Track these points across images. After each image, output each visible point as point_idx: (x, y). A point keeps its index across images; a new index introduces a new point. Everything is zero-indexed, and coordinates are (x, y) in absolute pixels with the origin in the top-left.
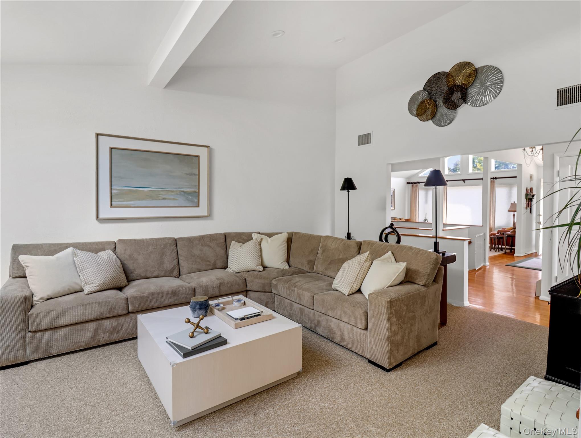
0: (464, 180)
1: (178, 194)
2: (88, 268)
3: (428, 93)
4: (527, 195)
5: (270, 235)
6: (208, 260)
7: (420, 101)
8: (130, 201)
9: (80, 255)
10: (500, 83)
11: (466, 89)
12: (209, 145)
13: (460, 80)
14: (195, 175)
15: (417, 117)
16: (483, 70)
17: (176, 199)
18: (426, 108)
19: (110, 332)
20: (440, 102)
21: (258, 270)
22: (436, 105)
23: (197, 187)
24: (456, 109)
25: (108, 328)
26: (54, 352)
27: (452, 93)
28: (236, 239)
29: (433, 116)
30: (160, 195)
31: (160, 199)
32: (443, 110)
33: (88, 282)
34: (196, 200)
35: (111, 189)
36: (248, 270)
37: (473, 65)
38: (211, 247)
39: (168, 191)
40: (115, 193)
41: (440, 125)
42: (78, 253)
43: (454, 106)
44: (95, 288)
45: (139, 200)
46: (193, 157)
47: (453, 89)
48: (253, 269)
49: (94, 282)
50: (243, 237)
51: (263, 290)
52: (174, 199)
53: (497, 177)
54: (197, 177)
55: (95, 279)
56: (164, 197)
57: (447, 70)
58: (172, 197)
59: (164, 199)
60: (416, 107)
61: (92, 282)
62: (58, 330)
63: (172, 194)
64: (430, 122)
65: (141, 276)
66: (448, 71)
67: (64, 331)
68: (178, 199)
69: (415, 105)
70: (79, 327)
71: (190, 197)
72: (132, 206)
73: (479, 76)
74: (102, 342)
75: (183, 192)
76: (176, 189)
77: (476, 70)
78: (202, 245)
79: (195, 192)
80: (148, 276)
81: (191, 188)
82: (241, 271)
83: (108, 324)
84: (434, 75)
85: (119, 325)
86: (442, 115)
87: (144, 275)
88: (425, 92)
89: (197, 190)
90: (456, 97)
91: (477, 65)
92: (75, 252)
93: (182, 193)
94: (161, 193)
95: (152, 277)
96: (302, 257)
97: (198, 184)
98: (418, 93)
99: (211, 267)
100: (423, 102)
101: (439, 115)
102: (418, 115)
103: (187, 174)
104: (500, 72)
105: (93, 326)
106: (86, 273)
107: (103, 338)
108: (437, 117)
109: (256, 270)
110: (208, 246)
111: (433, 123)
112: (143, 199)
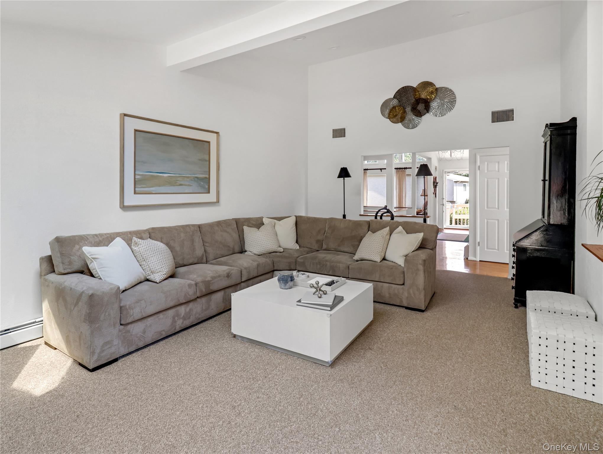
0: (381, 169)
1: (192, 180)
2: (152, 257)
3: (399, 101)
4: (434, 183)
5: (280, 219)
6: (228, 245)
7: (392, 106)
8: (152, 187)
9: (142, 244)
10: (453, 102)
11: (429, 103)
12: (218, 132)
13: (424, 95)
14: (206, 161)
15: (389, 119)
16: (442, 90)
17: (191, 185)
18: (397, 113)
19: (184, 319)
20: (408, 109)
21: (280, 251)
22: (405, 112)
23: (208, 173)
24: (421, 116)
25: (183, 315)
26: (141, 344)
27: (418, 104)
28: (246, 225)
29: (402, 120)
30: (177, 181)
31: (177, 185)
32: (410, 116)
33: (155, 270)
34: (207, 187)
35: (135, 174)
36: (269, 252)
37: (435, 86)
38: (228, 232)
39: (184, 177)
40: (138, 179)
41: (408, 128)
42: (139, 242)
43: (419, 115)
44: (164, 276)
45: (159, 186)
46: (205, 143)
47: (419, 101)
48: (274, 251)
49: (161, 270)
50: (252, 222)
51: (289, 269)
52: (189, 185)
53: (407, 167)
54: (208, 163)
55: (161, 267)
56: (182, 183)
57: (415, 85)
58: (187, 183)
59: (181, 185)
60: (388, 111)
61: (159, 270)
62: (145, 320)
63: (188, 180)
64: (400, 124)
65: (180, 264)
66: (415, 87)
67: (150, 320)
68: (192, 185)
69: (387, 109)
70: (161, 316)
71: (202, 183)
72: (153, 192)
73: (439, 93)
74: (178, 329)
75: (197, 177)
76: (190, 174)
77: (437, 89)
78: (221, 231)
79: (206, 178)
80: (185, 263)
81: (202, 174)
82: (262, 254)
83: (182, 310)
84: (403, 87)
85: (190, 310)
86: (410, 120)
87: (182, 263)
88: (395, 100)
89: (207, 176)
90: (421, 107)
91: (438, 86)
92: (136, 241)
93: (196, 179)
94: (179, 179)
95: (188, 264)
96: (310, 237)
97: (208, 170)
98: (389, 100)
99: (231, 252)
100: (394, 107)
101: (407, 120)
102: (389, 118)
103: (200, 160)
104: (453, 93)
105: (171, 312)
106: (152, 261)
107: (180, 324)
108: (406, 121)
109: (278, 251)
110: (226, 231)
111: (403, 125)
112: (164, 185)
